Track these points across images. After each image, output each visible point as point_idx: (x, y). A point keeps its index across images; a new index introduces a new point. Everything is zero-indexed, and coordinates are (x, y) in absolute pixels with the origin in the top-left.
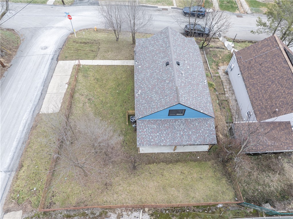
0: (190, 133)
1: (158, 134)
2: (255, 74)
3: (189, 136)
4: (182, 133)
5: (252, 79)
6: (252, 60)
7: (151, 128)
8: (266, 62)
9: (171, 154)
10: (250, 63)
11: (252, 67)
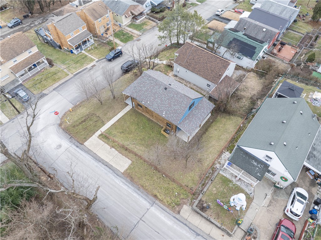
3: (203, 112)
4: (200, 114)
5: (196, 69)
10: (187, 62)
11: (190, 63)
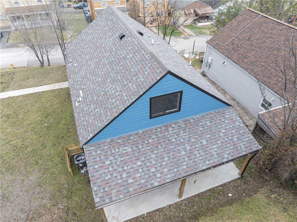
0: (205, 142)
1: (139, 163)
2: (248, 51)
3: (203, 148)
4: (188, 148)
6: (234, 40)
7: (121, 156)
8: (254, 34)
9: (177, 206)
10: (233, 44)
11: (238, 47)
